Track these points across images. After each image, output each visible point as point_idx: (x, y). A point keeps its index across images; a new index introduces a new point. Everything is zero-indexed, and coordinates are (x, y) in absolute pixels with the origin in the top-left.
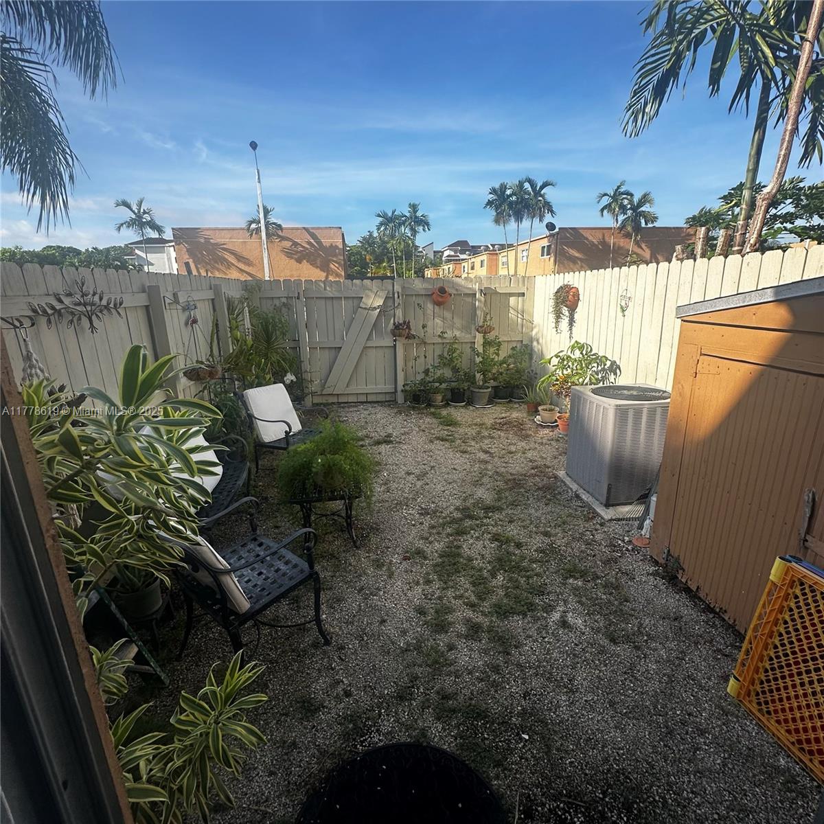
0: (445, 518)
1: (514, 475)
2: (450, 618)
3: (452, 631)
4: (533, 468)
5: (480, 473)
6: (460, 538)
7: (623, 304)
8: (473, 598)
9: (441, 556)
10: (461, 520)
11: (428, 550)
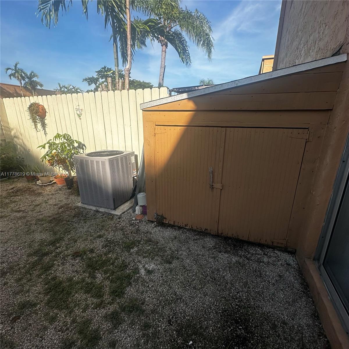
0: (25, 267)
1: (51, 216)
2: (93, 327)
3: (103, 334)
4: (59, 208)
5: (27, 225)
6: (50, 272)
7: (78, 113)
8: (95, 300)
9: (46, 294)
10: (40, 260)
11: (31, 298)
